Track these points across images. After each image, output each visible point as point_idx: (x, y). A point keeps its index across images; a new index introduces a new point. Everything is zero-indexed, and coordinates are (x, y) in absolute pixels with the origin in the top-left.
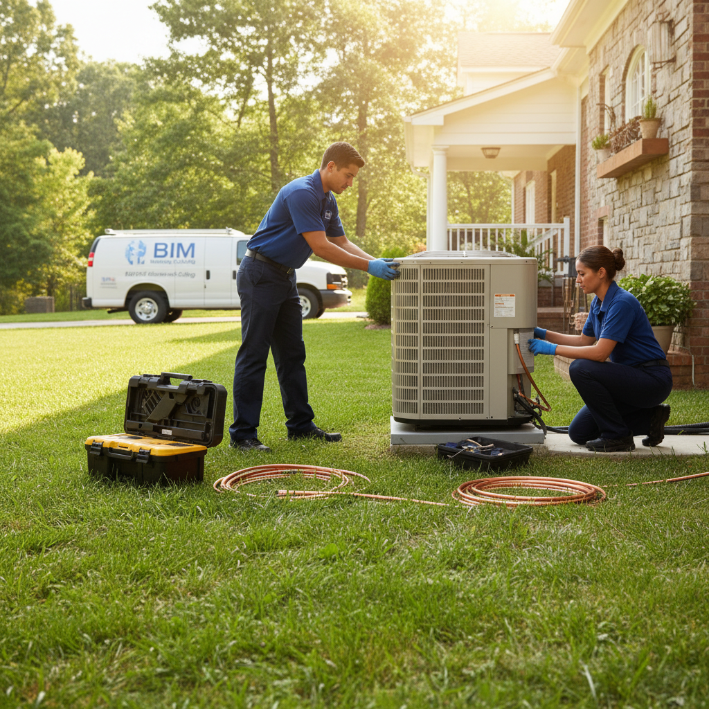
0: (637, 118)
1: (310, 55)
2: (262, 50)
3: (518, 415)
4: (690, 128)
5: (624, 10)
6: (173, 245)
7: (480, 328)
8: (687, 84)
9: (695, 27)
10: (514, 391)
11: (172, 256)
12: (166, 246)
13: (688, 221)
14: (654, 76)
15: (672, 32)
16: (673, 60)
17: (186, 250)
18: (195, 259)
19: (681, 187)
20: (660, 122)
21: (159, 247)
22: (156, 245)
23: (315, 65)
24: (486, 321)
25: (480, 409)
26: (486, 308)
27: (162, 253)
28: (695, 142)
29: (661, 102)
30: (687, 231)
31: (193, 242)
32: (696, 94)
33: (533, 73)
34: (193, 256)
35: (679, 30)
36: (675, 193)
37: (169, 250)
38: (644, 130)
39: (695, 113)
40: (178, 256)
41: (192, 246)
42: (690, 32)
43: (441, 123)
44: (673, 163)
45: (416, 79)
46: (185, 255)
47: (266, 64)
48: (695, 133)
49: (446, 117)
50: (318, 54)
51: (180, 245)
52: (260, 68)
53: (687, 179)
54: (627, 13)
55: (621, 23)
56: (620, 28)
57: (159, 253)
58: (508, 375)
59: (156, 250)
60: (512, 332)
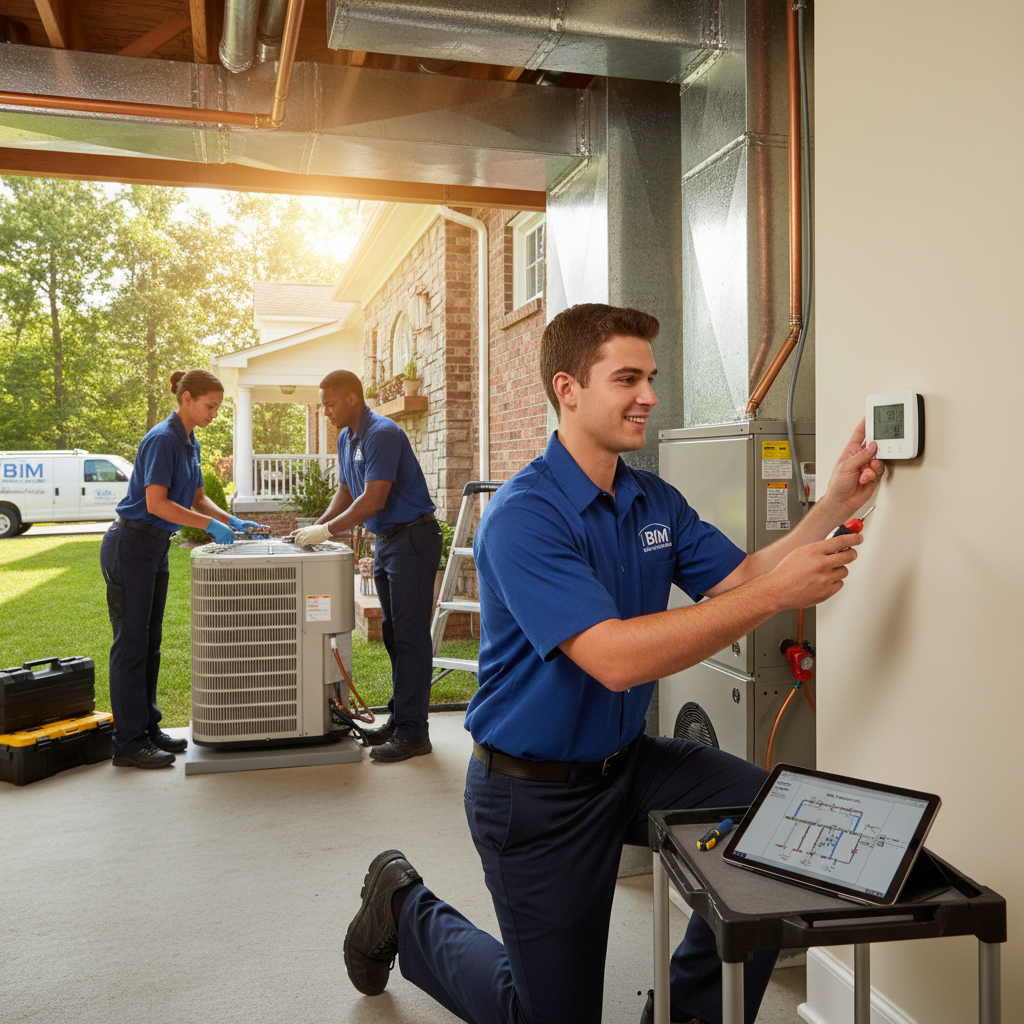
0: (402, 375)
1: (96, 274)
2: (45, 265)
3: (337, 727)
4: (445, 390)
5: (391, 277)
6: (22, 466)
7: (293, 634)
8: (441, 351)
9: (447, 302)
10: (331, 702)
11: (22, 476)
12: (15, 467)
13: (444, 474)
14: (415, 340)
15: (428, 304)
16: (429, 328)
17: (34, 470)
18: (44, 477)
19: (437, 442)
20: (420, 380)
21: (8, 468)
22: (6, 466)
23: (104, 281)
24: (297, 626)
25: (293, 725)
26: (297, 611)
27: (12, 474)
28: (449, 403)
29: (420, 364)
30: (443, 483)
31: (40, 463)
32: (448, 360)
33: (329, 324)
34: (41, 476)
35: (435, 302)
36: (432, 446)
37: (18, 470)
38: (406, 389)
39: (448, 377)
40: (27, 476)
41: (40, 466)
42: (443, 305)
43: (244, 364)
44: (431, 419)
45: (205, 303)
46: (34, 474)
47: (49, 280)
48: (449, 395)
49: (251, 361)
50: (104, 272)
51: (28, 466)
52: (43, 284)
53: (442, 435)
54: (395, 281)
55: (389, 287)
56: (388, 293)
57: (9, 474)
58: (324, 685)
59: (6, 471)
60: (327, 637)
